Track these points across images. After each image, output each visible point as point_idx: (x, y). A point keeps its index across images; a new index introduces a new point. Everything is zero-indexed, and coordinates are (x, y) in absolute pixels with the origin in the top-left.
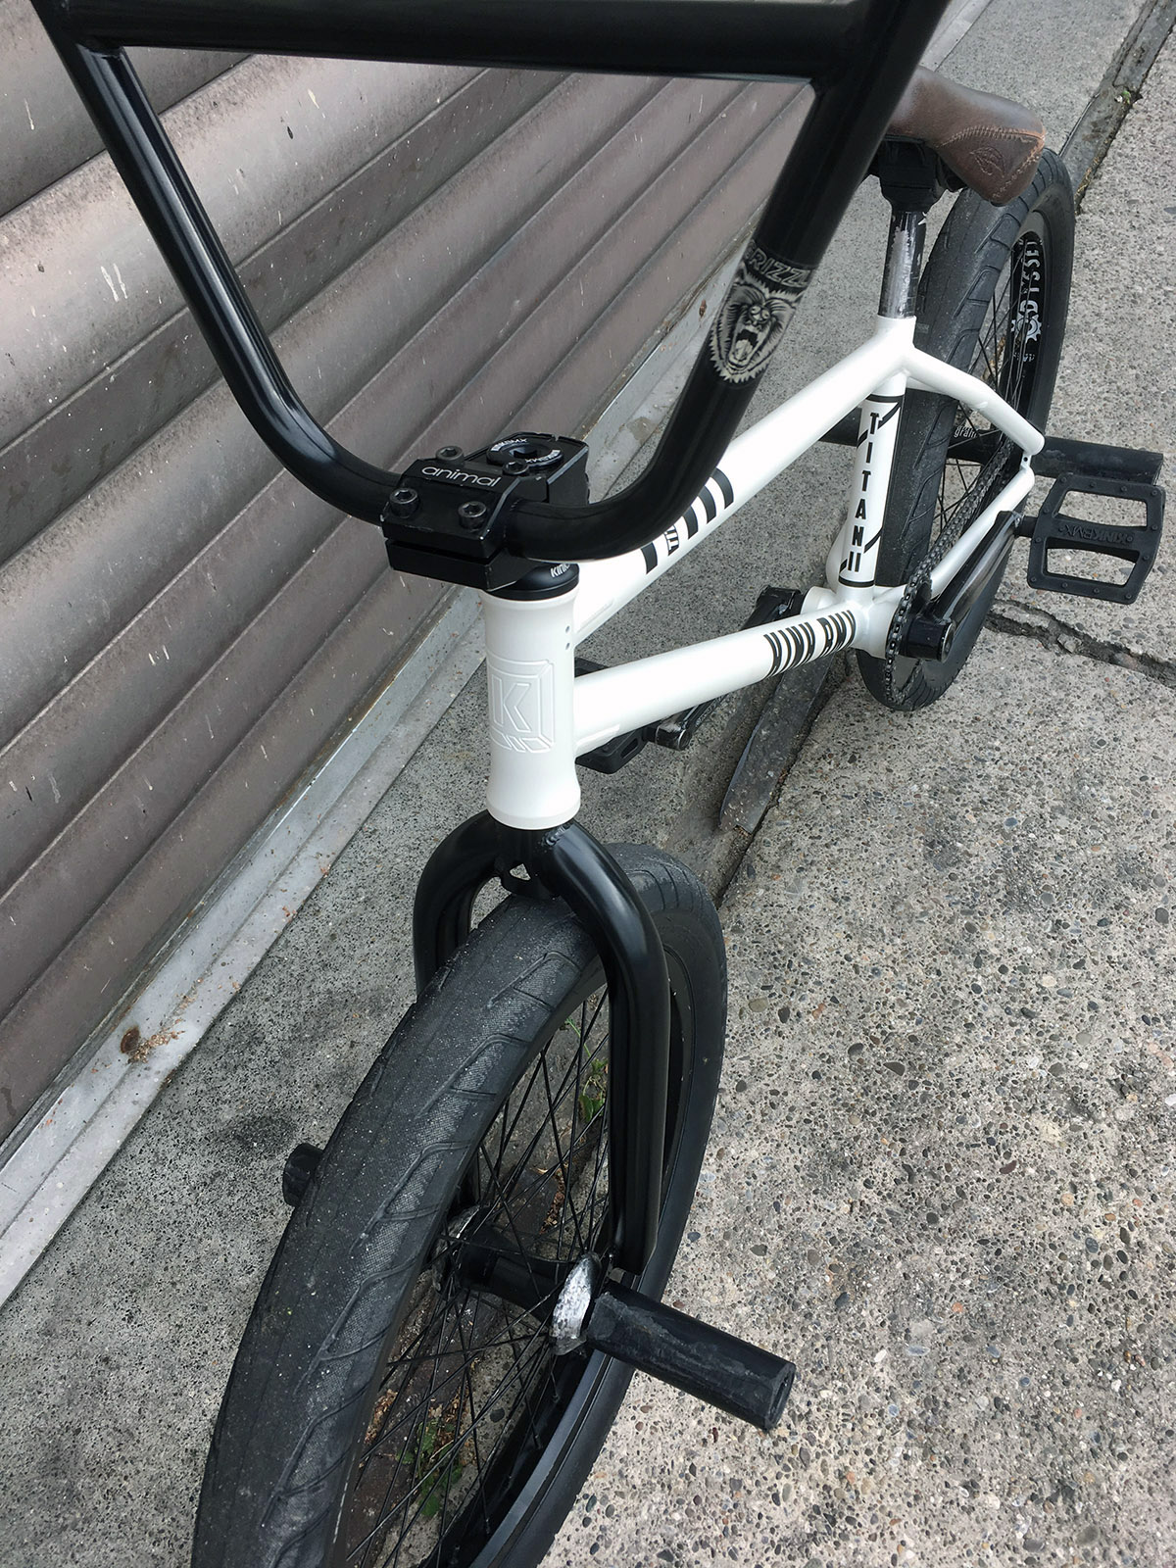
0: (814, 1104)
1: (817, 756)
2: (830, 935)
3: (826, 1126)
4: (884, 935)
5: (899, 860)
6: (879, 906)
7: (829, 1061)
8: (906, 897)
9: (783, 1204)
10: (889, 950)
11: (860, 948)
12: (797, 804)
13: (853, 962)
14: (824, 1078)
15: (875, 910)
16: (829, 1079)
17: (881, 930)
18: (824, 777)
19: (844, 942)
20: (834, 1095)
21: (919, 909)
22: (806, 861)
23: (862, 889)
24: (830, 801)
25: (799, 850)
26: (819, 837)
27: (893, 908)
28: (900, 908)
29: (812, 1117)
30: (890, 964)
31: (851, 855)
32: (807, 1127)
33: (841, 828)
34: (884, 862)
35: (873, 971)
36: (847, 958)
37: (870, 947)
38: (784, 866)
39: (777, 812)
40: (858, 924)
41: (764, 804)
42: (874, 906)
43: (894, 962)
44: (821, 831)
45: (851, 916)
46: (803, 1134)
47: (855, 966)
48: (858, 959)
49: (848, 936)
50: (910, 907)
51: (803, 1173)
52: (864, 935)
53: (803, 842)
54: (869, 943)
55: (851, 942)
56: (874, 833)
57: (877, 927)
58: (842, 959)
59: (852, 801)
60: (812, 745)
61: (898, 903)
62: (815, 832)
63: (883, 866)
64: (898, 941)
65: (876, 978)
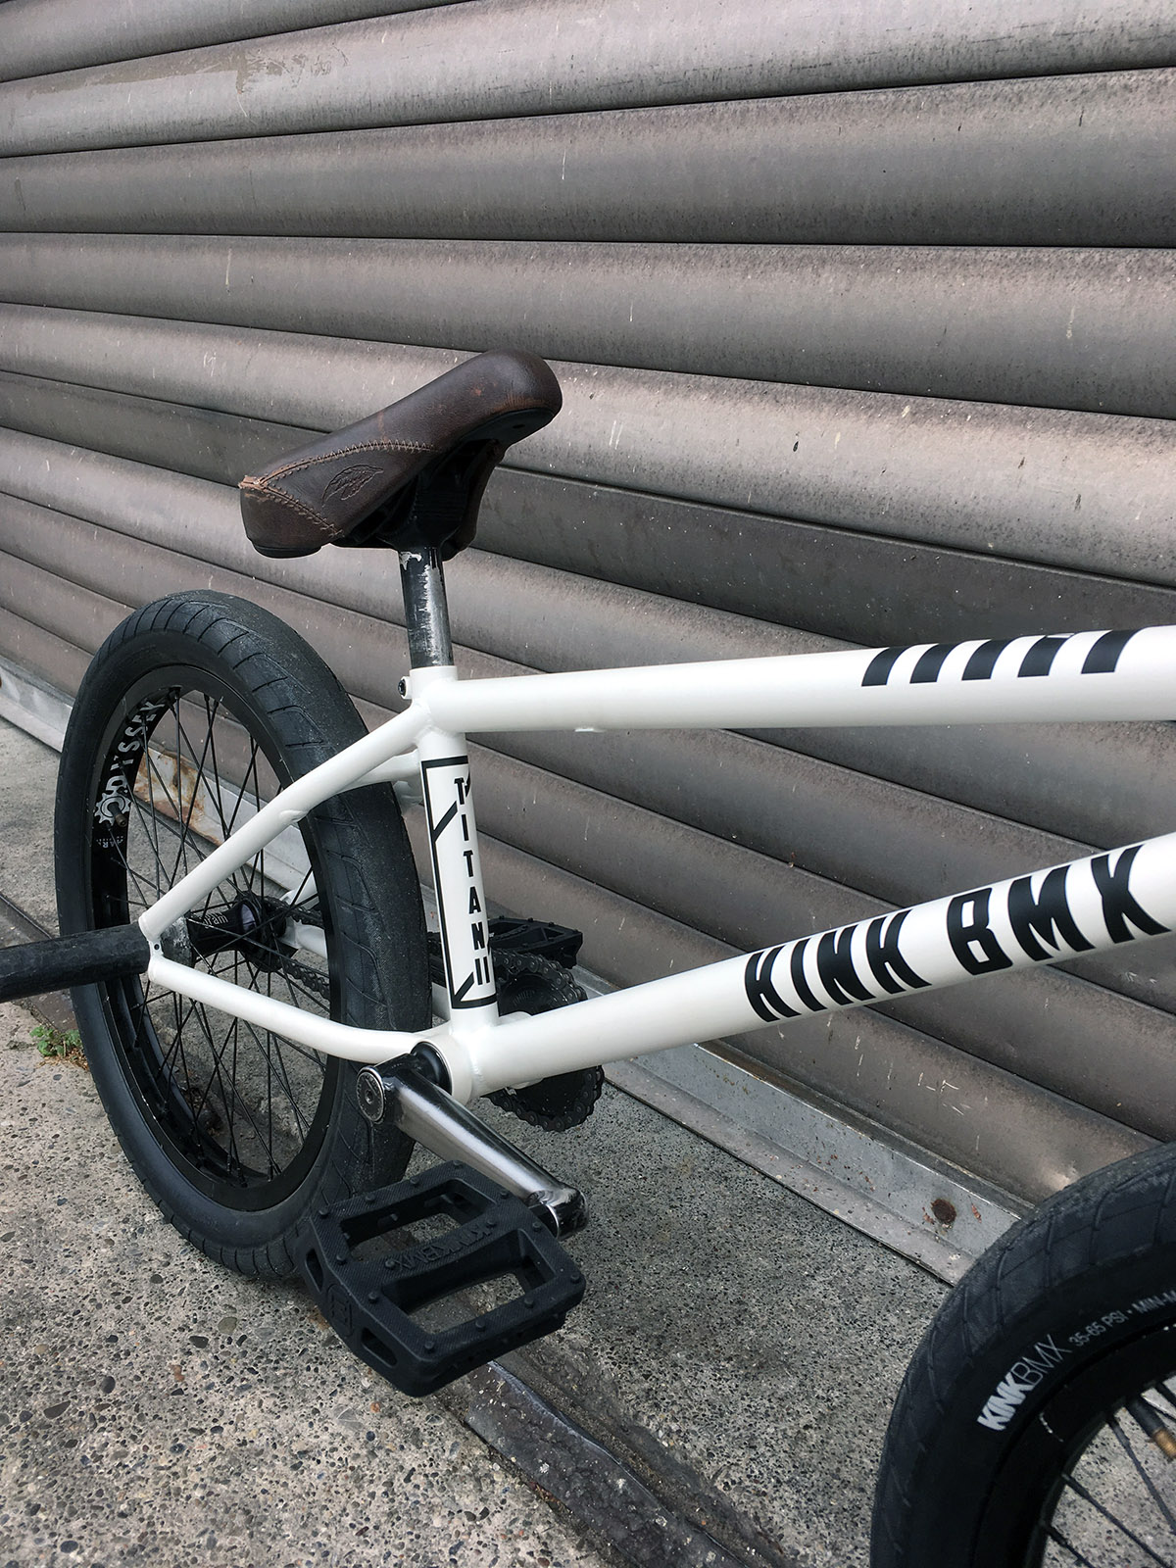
0: (87, 1324)
1: (553, 1545)
2: (259, 1426)
3: (58, 1325)
4: (217, 1481)
5: (313, 1559)
6: (261, 1497)
7: (117, 1355)
8: (251, 1535)
9: (26, 1266)
10: (194, 1477)
11: (219, 1447)
12: (478, 1480)
13: (208, 1431)
14: (104, 1344)
15: (258, 1490)
16: (100, 1347)
17: (226, 1482)
18: (509, 1536)
19: (240, 1436)
20: (80, 1344)
21: (223, 1541)
22: (380, 1448)
23: (298, 1491)
24: (459, 1523)
25: (402, 1448)
26: (407, 1480)
27: (247, 1512)
28: (240, 1519)
29: (77, 1318)
30: (175, 1469)
31: (356, 1504)
32: (72, 1310)
33: (407, 1512)
34: (319, 1539)
35: (181, 1447)
36: (217, 1429)
37: (213, 1459)
38: (387, 1423)
39: (478, 1453)
40: (253, 1461)
41: (500, 1444)
42: (264, 1492)
43: (175, 1474)
44: (417, 1487)
45: (268, 1459)
46: (68, 1305)
47: (201, 1432)
48: (207, 1439)
49: (244, 1443)
50: (233, 1532)
51: (37, 1289)
52: (233, 1460)
53: (411, 1458)
54: (219, 1460)
55: (235, 1442)
56: (375, 1551)
57: (233, 1479)
58: (221, 1423)
59: (446, 1551)
60: (579, 1548)
61: (249, 1521)
62: (418, 1479)
63: (315, 1534)
64: (198, 1494)
65: (170, 1444)
